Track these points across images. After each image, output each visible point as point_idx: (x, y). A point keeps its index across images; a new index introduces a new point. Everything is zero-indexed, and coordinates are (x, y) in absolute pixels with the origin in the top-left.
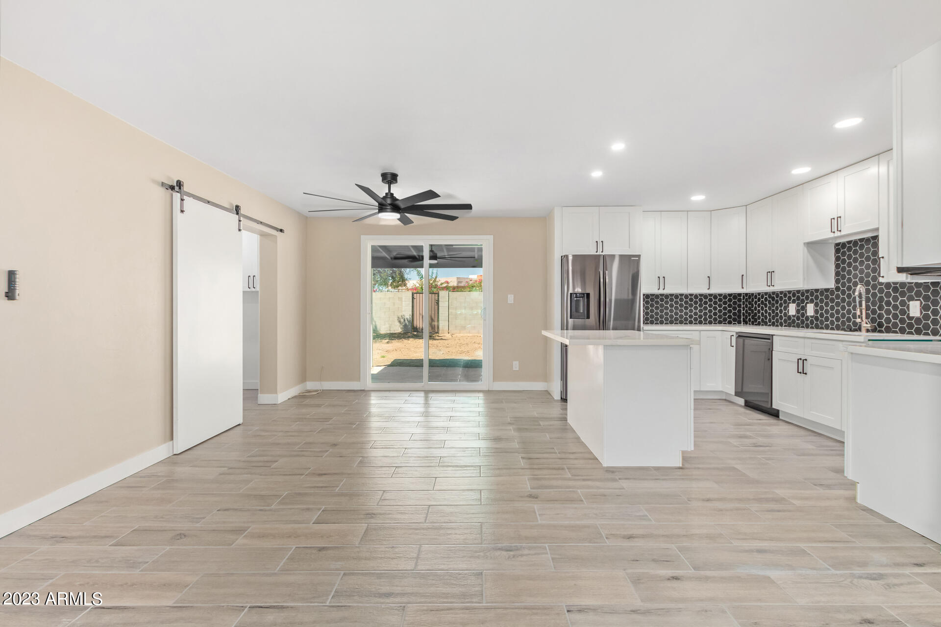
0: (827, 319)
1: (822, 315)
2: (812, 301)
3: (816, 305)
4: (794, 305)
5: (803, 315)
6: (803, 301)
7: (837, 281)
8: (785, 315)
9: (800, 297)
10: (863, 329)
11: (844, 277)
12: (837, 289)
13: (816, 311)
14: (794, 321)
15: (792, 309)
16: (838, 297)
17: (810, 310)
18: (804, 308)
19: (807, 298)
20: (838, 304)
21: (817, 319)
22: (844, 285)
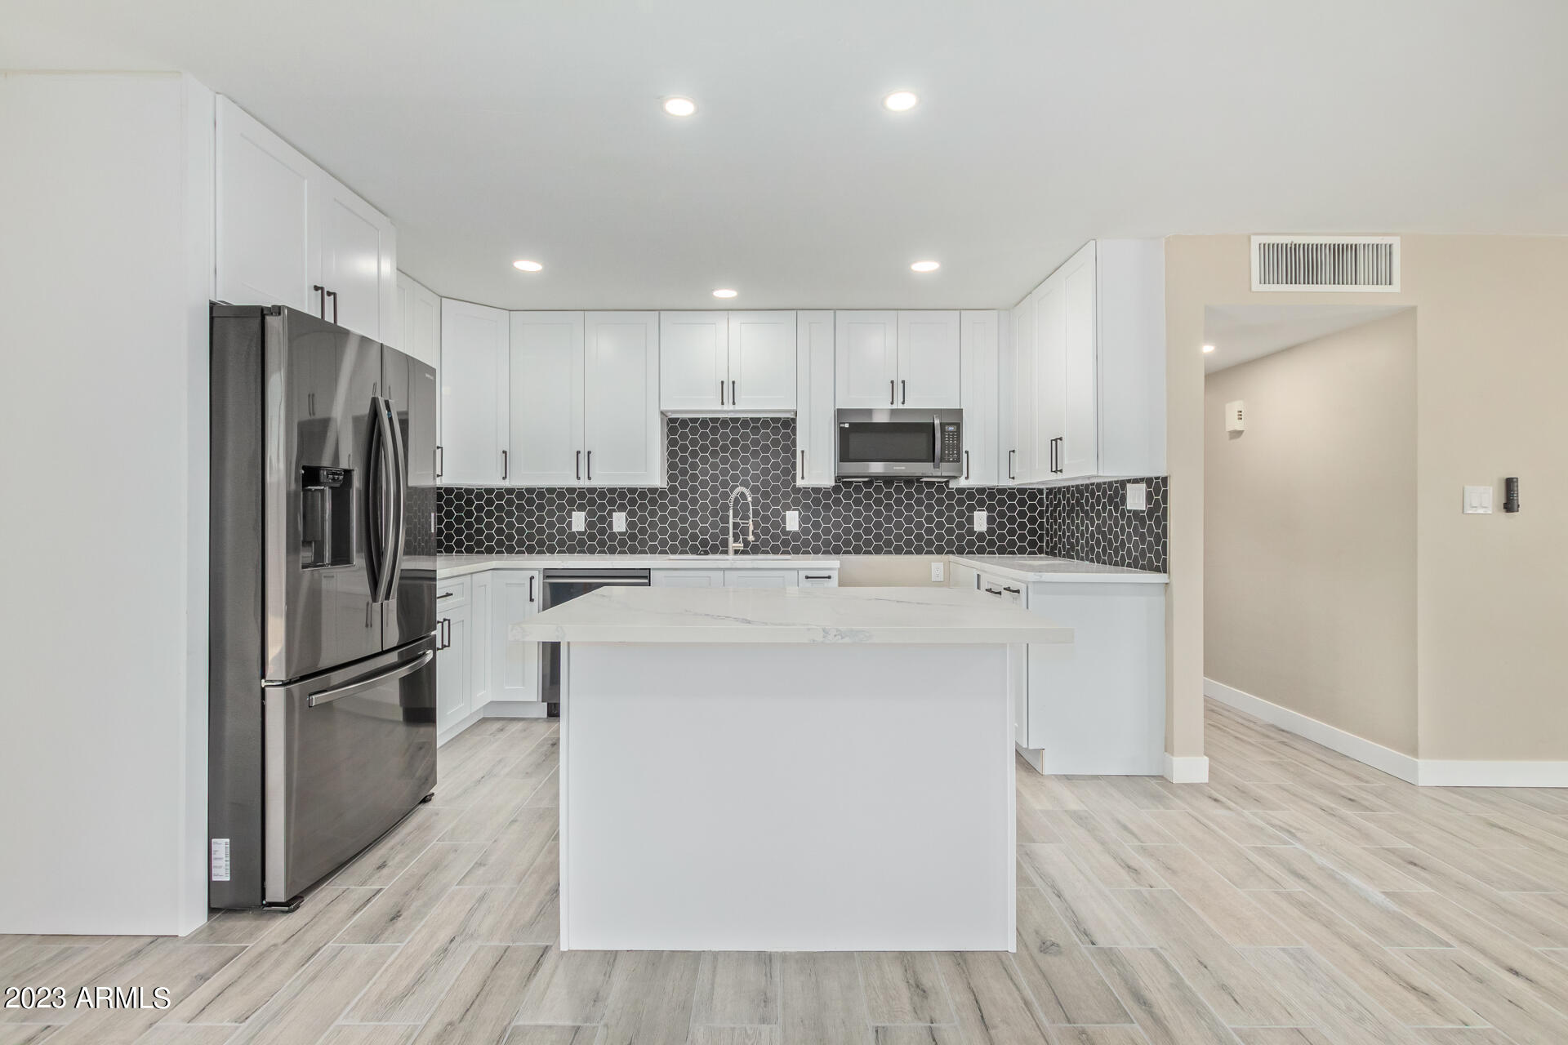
0: (653, 537)
1: (643, 531)
2: (622, 508)
3: (631, 514)
4: (583, 514)
5: (602, 531)
6: (602, 507)
7: (672, 478)
8: (561, 531)
9: (600, 501)
10: (731, 551)
11: (684, 472)
12: (673, 489)
13: (631, 525)
14: (582, 543)
15: (578, 521)
16: (673, 502)
17: (620, 522)
18: (606, 520)
19: (612, 502)
20: (673, 513)
21: (633, 537)
22: (684, 484)
